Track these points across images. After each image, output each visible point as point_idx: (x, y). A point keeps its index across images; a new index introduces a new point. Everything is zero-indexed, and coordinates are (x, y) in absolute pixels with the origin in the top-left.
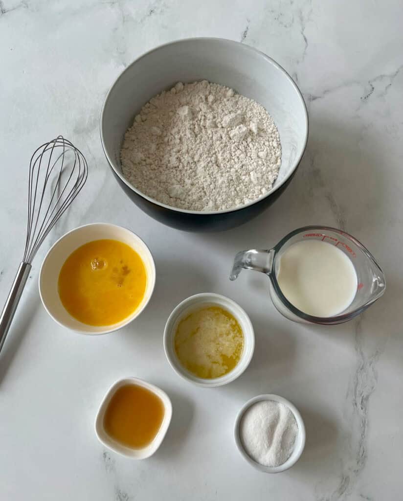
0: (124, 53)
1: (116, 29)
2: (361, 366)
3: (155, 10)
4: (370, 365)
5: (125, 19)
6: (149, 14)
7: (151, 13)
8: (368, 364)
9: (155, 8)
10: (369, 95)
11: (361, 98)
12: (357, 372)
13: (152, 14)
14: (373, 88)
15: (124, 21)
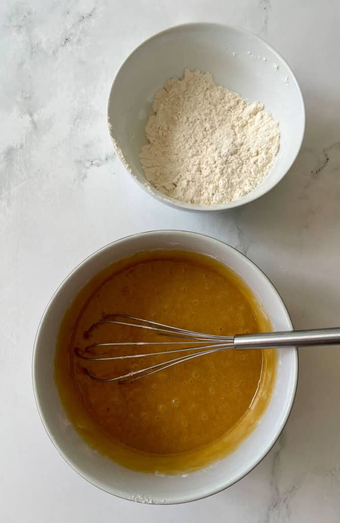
0: (30, 97)
1: (22, 64)
2: (274, 503)
3: (71, 38)
4: (284, 502)
5: (33, 49)
6: (63, 43)
7: (65, 43)
8: (282, 501)
9: (71, 34)
10: (322, 168)
11: (312, 172)
12: (269, 509)
13: (68, 44)
14: (328, 159)
15: (32, 53)
